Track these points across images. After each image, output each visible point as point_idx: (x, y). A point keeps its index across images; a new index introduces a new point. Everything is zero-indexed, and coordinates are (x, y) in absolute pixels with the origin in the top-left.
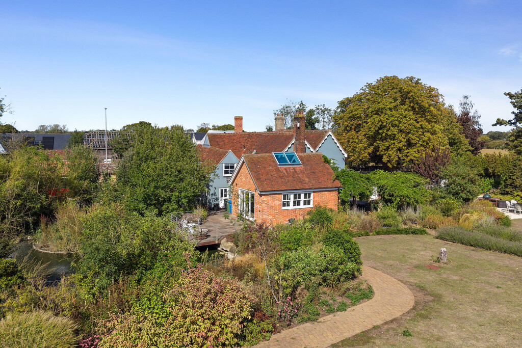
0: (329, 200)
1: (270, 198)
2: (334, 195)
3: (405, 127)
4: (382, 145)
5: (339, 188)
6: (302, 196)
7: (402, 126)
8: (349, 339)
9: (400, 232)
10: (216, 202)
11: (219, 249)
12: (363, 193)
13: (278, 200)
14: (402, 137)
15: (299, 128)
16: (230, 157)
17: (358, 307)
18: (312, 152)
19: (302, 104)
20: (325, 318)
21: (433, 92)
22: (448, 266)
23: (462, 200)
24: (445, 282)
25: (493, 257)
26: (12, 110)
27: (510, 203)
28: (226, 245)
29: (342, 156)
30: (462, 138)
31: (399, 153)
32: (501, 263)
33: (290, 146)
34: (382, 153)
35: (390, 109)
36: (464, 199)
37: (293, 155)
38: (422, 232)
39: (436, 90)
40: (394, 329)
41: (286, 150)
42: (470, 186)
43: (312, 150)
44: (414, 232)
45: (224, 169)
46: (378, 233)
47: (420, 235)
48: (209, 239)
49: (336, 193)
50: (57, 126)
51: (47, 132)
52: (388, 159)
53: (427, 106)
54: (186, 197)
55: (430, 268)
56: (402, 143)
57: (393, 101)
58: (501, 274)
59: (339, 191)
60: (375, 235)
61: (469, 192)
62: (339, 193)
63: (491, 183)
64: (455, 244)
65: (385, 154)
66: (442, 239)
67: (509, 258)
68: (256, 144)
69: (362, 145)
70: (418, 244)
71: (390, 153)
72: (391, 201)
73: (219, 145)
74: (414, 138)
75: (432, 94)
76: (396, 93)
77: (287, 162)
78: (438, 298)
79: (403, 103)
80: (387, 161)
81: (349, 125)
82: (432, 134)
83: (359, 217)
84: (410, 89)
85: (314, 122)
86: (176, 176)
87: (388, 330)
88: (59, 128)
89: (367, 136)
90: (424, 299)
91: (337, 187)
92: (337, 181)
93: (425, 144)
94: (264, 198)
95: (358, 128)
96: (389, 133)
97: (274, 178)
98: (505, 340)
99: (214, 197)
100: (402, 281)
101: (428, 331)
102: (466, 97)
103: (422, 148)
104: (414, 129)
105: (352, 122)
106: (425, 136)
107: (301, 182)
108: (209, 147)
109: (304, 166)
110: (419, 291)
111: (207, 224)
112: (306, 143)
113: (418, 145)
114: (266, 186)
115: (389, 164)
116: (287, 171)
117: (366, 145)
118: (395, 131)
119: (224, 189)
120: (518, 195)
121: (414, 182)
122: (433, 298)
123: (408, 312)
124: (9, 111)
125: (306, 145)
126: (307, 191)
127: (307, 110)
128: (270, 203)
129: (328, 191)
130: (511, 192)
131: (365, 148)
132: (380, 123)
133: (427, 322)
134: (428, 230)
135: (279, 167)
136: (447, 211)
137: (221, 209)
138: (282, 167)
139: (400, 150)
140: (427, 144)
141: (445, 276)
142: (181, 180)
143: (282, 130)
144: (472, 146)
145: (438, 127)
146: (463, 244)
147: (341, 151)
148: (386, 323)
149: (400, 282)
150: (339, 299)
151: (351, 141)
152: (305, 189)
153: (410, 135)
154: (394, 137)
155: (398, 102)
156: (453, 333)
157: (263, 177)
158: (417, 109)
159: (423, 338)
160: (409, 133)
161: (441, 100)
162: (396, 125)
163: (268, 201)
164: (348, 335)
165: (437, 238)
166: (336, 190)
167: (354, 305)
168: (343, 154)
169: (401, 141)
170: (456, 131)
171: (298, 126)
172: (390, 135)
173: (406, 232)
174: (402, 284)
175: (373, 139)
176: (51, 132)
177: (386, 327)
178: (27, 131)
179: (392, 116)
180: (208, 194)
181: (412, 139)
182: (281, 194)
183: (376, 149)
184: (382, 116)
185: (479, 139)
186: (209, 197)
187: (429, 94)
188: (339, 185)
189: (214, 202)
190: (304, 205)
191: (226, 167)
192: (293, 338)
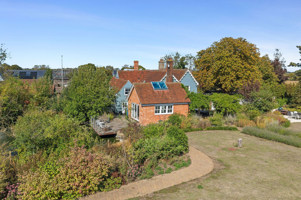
0: (183, 110)
1: (148, 108)
2: (186, 107)
3: (235, 68)
4: (222, 78)
5: (189, 103)
6: (167, 107)
7: (233, 67)
8: (166, 189)
9: (221, 129)
10: (120, 110)
11: (116, 137)
12: (203, 106)
13: (153, 109)
14: (233, 74)
15: (169, 68)
16: (129, 84)
17: (178, 172)
18: (177, 82)
19: (177, 54)
20: (157, 177)
21: (253, 47)
22: (242, 149)
23: (263, 111)
24: (235, 158)
25: (271, 144)
26: (11, 57)
27: (293, 113)
28: (119, 135)
29: (196, 84)
30: (274, 74)
31: (231, 83)
32: (274, 148)
33: (164, 78)
34: (222, 83)
35: (227, 57)
36: (264, 110)
37: (163, 84)
38: (235, 129)
39: (255, 45)
40: (193, 184)
41: (162, 80)
42: (268, 103)
43: (177, 80)
44: (230, 129)
45: (125, 91)
46: (208, 129)
47: (233, 131)
48: (110, 131)
49: (188, 106)
50: (44, 66)
51: (38, 69)
52: (225, 87)
53: (249, 55)
54: (100, 107)
55: (231, 150)
56: (233, 77)
57: (229, 52)
58: (271, 154)
59: (189, 104)
60: (206, 130)
61: (267, 106)
62: (189, 106)
63: (286, 101)
64: (251, 136)
65: (224, 83)
66: (245, 133)
67: (280, 145)
68: (146, 77)
69: (210, 78)
70: (230, 136)
71: (226, 83)
72: (220, 111)
73: (124, 77)
74: (240, 74)
75: (252, 48)
76: (231, 47)
77: (159, 88)
78: (228, 167)
79: (235, 53)
80: (225, 88)
81: (203, 66)
82: (251, 72)
83: (198, 119)
84: (239, 45)
85: (184, 64)
86: (95, 95)
87: (190, 185)
88: (45, 67)
89: (213, 73)
90: (219, 167)
91: (188, 102)
92: (188, 99)
93: (247, 77)
94: (144, 108)
95: (208, 68)
96: (226, 71)
97: (151, 97)
98: (257, 192)
99: (119, 107)
100: (210, 157)
101: (213, 186)
102: (277, 50)
103: (246, 80)
104: (240, 69)
105: (205, 65)
106: (247, 73)
107: (166, 99)
108: (118, 78)
109: (169, 90)
110: (218, 163)
111: (112, 123)
112: (173, 76)
113: (243, 78)
114: (145, 101)
115: (226, 90)
116: (158, 93)
117: (212, 78)
118: (229, 70)
119: (125, 103)
120: (299, 108)
121: (234, 100)
122: (225, 167)
123: (206, 175)
124: (9, 57)
125: (173, 77)
126: (170, 105)
127: (181, 57)
128: (148, 111)
129: (183, 104)
130: (295, 106)
131: (212, 80)
132: (221, 65)
133: (215, 181)
134: (238, 128)
135: (154, 90)
136: (253, 117)
137: (123, 114)
138: (156, 90)
139: (232, 81)
140: (248, 77)
141: (237, 155)
142: (98, 97)
143: (162, 69)
144: (280, 79)
145: (255, 68)
146: (256, 136)
147: (195, 81)
148: (191, 181)
149: (209, 158)
150: (168, 166)
151: (204, 75)
152: (169, 103)
153: (238, 72)
154: (229, 73)
155: (232, 53)
156: (227, 187)
157: (144, 96)
158: (243, 58)
159: (209, 190)
160: (238, 71)
161: (257, 52)
162: (230, 66)
163: (147, 110)
164: (165, 187)
165: (242, 133)
166: (187, 104)
167: (176, 170)
168: (196, 83)
169: (232, 76)
170: (270, 70)
171: (169, 66)
172: (227, 73)
173: (225, 129)
174: (210, 159)
175: (217, 74)
176: (40, 69)
177: (190, 183)
178: (28, 68)
179: (228, 61)
180: (116, 105)
181: (239, 75)
182: (154, 106)
183: (218, 81)
184: (222, 61)
185: (285, 75)
186: (117, 107)
187: (251, 48)
188: (190, 101)
189: (119, 110)
190: (168, 112)
191: (126, 90)
192: (133, 188)
